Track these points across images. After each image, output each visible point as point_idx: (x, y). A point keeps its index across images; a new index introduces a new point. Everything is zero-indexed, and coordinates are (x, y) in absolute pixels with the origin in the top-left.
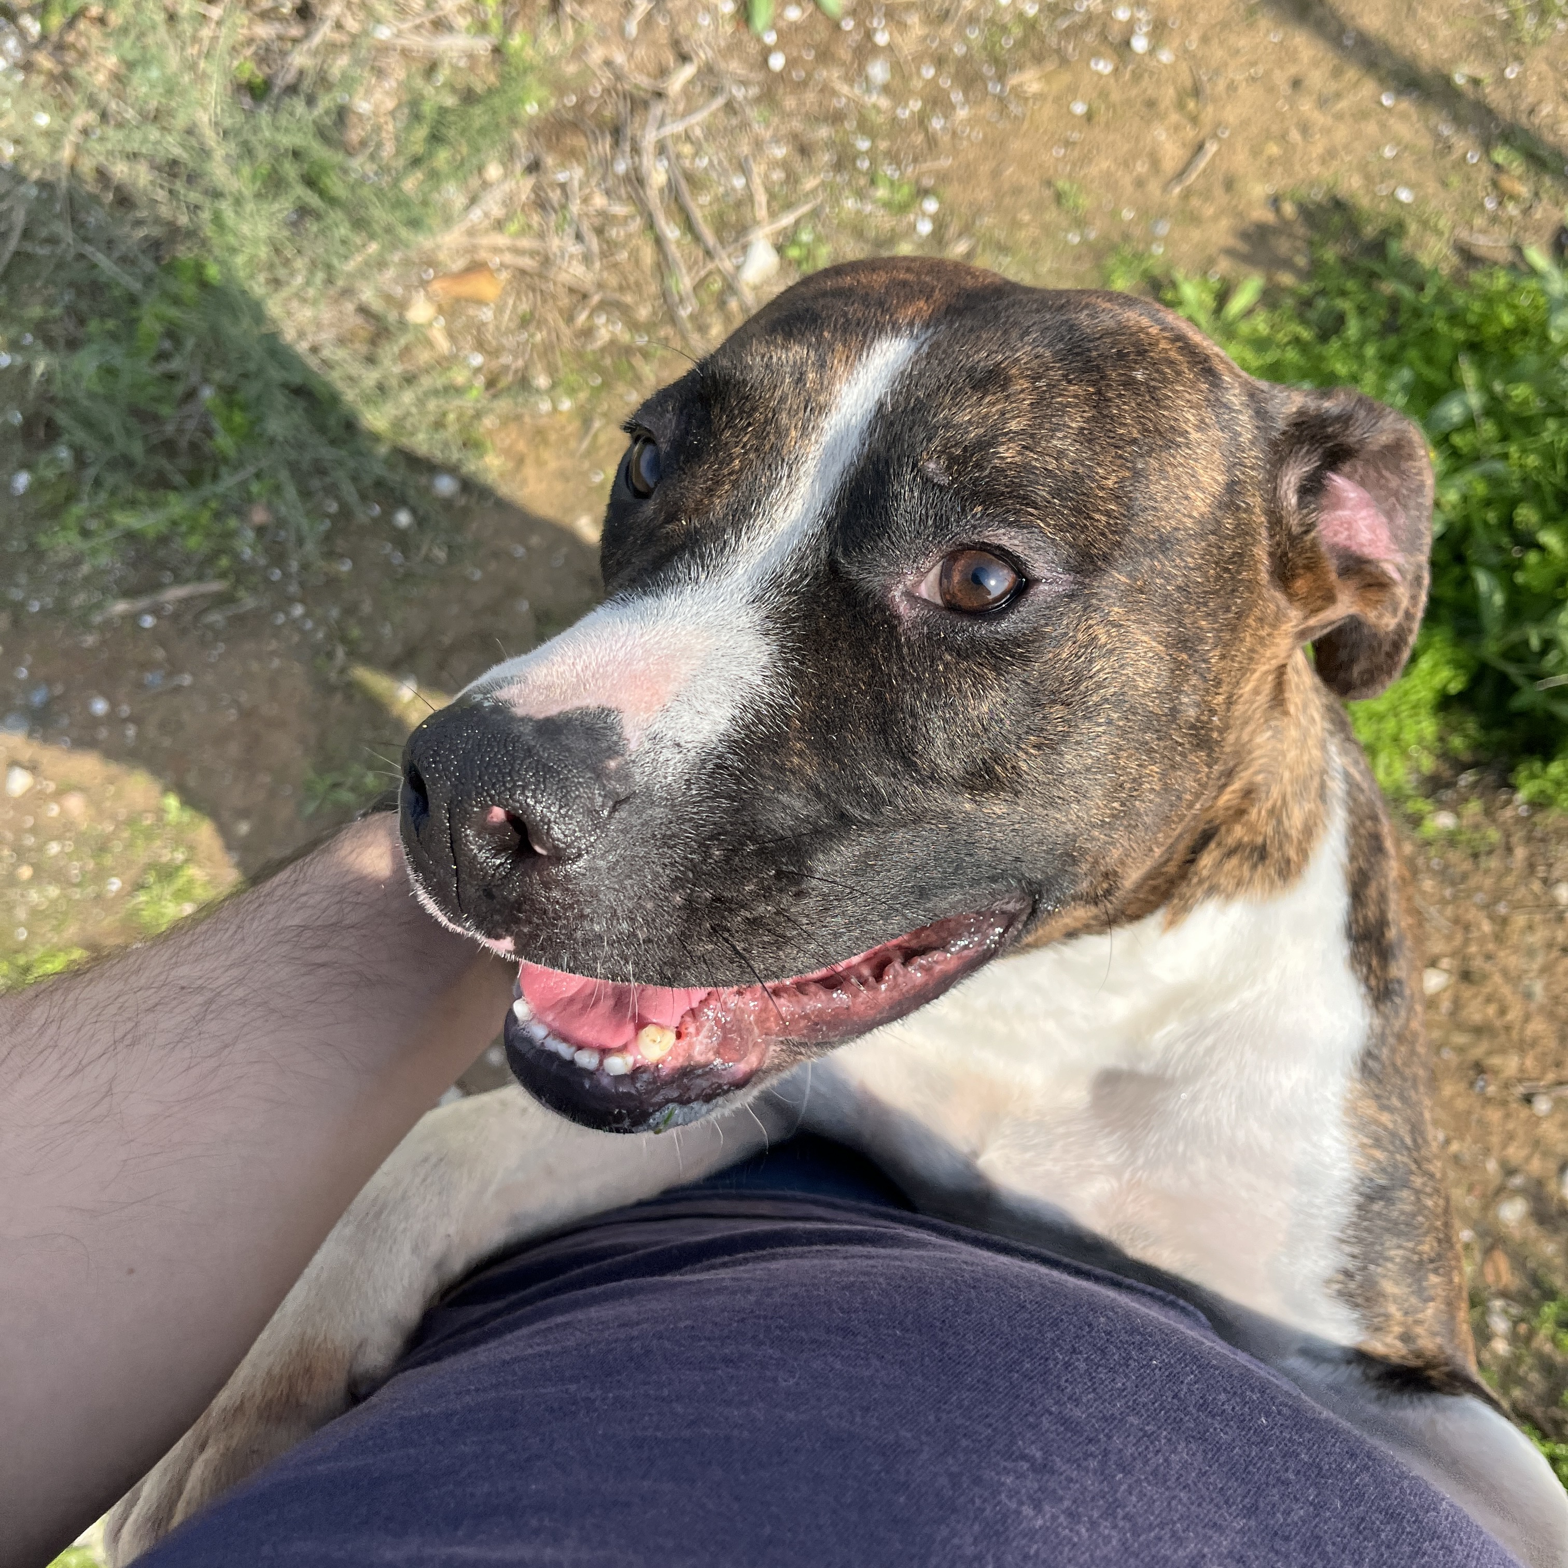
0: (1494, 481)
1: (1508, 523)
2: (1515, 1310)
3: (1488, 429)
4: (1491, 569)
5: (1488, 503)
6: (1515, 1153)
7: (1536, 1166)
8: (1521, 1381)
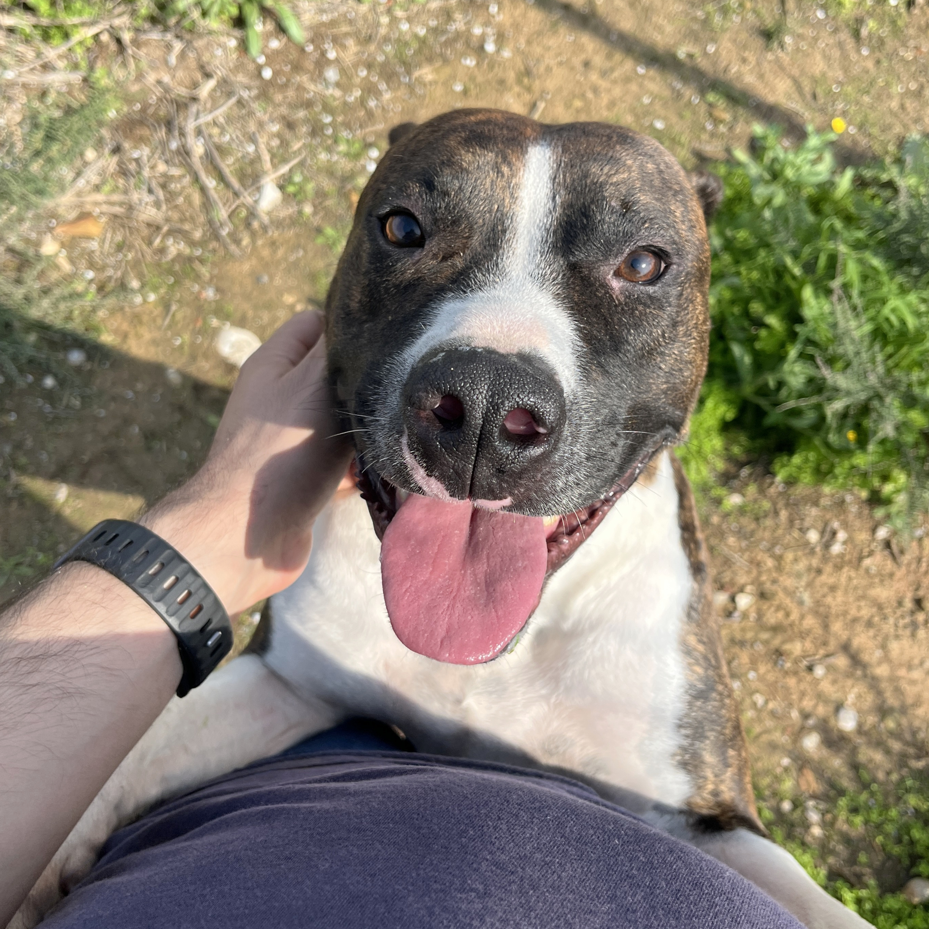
0: (735, 289)
1: (746, 314)
2: (822, 806)
3: (727, 258)
4: (741, 342)
5: (733, 302)
6: (808, 704)
7: (821, 710)
8: (832, 852)
